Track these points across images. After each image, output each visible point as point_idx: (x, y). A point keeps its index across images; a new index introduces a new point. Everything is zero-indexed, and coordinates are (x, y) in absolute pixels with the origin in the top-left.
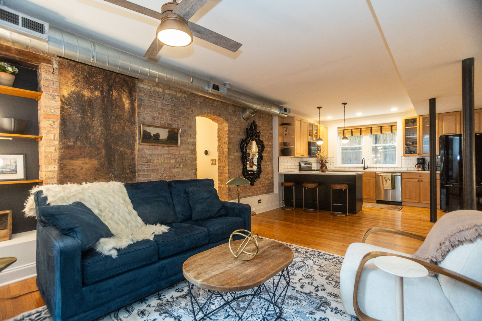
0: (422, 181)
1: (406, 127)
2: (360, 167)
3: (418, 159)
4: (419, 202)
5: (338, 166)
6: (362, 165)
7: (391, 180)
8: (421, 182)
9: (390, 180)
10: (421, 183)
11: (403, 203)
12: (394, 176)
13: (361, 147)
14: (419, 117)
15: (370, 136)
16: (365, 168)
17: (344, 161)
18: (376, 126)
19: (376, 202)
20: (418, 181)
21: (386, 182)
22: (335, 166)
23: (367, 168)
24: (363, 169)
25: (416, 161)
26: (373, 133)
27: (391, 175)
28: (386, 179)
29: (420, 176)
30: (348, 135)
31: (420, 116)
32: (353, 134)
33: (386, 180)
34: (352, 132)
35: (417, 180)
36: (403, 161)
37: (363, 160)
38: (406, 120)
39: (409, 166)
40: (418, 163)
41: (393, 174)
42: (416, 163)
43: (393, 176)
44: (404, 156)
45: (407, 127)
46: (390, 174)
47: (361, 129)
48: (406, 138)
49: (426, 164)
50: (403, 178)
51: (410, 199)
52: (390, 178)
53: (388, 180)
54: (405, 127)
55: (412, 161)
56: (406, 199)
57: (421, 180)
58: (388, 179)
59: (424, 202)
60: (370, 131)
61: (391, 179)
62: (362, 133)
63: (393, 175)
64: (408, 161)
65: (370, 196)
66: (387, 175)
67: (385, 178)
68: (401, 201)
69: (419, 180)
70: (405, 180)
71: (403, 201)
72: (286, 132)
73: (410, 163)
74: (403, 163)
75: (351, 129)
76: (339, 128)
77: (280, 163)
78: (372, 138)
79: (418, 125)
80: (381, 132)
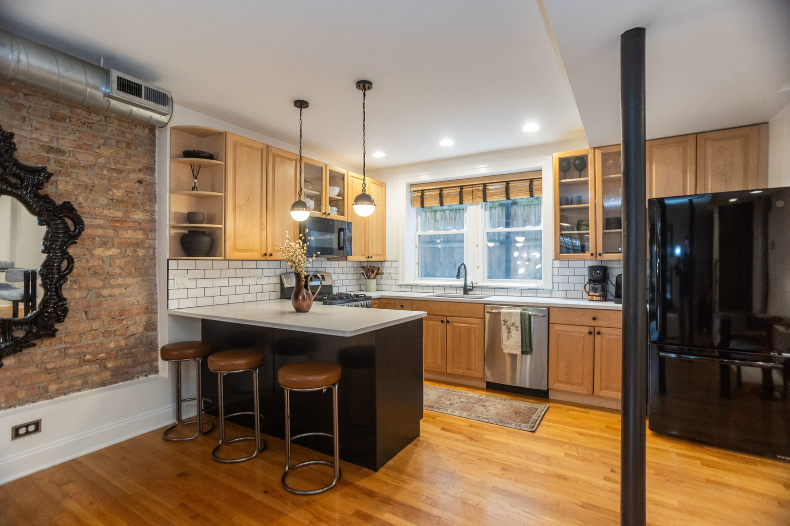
0: (599, 333)
1: (563, 181)
2: (456, 287)
3: (592, 269)
4: (591, 392)
5: (407, 282)
6: (461, 282)
7: (520, 329)
8: (596, 336)
9: (517, 327)
10: (598, 338)
11: (552, 395)
12: (530, 316)
13: (463, 235)
14: (593, 149)
15: (482, 208)
16: (466, 290)
17: (428, 271)
18: (494, 179)
19: (484, 386)
20: (590, 333)
21: (509, 332)
22: (400, 283)
23: (471, 290)
24: (463, 292)
25: (586, 272)
26: (489, 199)
27: (521, 313)
28: (508, 323)
29: (594, 319)
30: (432, 202)
31: (595, 148)
32: (445, 200)
33: (509, 329)
34: (441, 196)
35: (586, 330)
36: (556, 272)
37: (459, 269)
38: (561, 160)
39: (571, 287)
40: (590, 280)
41: (527, 312)
42: (587, 281)
43: (527, 317)
44: (556, 258)
45: (565, 179)
46: (518, 310)
47: (461, 187)
48: (562, 210)
49: (609, 283)
50: (551, 321)
51: (568, 383)
52: (518, 324)
53: (512, 328)
54: (560, 178)
55: (577, 272)
56: (559, 382)
57: (597, 330)
58: (513, 324)
59: (603, 393)
60: (481, 193)
61: (520, 326)
62: (465, 198)
63: (525, 314)
64: (567, 272)
65: (469, 369)
66: (511, 313)
67: (505, 322)
68: (546, 389)
69: (592, 329)
70: (557, 327)
71: (549, 387)
72: (196, 181)
73: (572, 279)
74: (556, 279)
75: (440, 188)
76: (412, 185)
77: (175, 280)
78: (487, 212)
79: (590, 175)
80: (506, 195)
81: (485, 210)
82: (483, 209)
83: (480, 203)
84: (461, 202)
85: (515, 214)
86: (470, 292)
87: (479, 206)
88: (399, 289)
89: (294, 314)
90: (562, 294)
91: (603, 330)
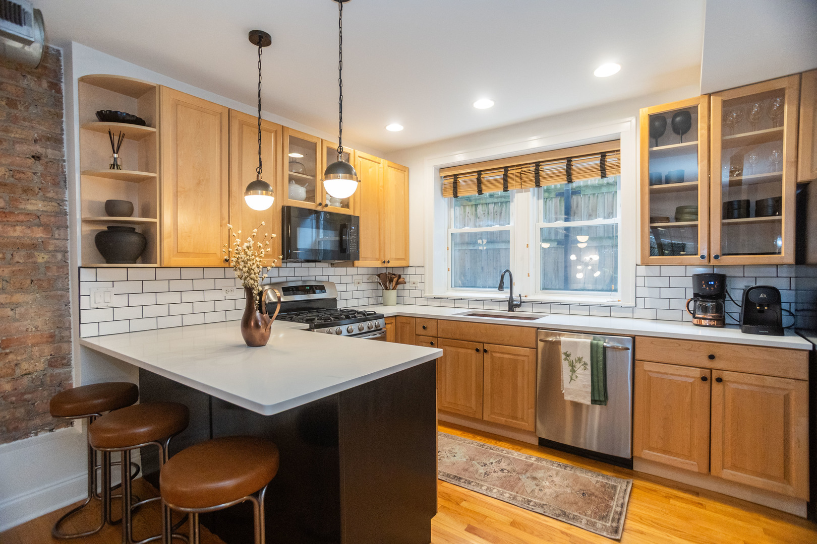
0: (719, 380)
1: (655, 149)
2: (499, 301)
3: (699, 278)
4: (705, 471)
5: (435, 294)
6: (504, 295)
7: (589, 367)
8: (714, 384)
9: (585, 364)
10: (717, 387)
11: (638, 467)
12: (605, 348)
13: (508, 232)
14: (706, 97)
15: (534, 195)
16: (512, 305)
17: (466, 279)
18: (551, 155)
19: (535, 442)
20: (704, 379)
21: (573, 371)
22: (427, 294)
23: (519, 306)
24: (507, 308)
25: (689, 283)
26: (544, 184)
27: (592, 344)
28: (572, 358)
29: (712, 357)
30: (468, 190)
31: (710, 95)
32: (484, 187)
33: (572, 366)
34: (479, 182)
35: (697, 373)
36: (640, 282)
37: (502, 277)
38: (653, 118)
39: (664, 304)
40: (696, 295)
41: (601, 343)
42: (690, 295)
43: (601, 350)
44: (645, 263)
45: (657, 146)
46: (587, 340)
47: (506, 169)
48: (652, 192)
50: (638, 357)
51: (665, 452)
52: (587, 359)
53: (578, 365)
54: (651, 146)
55: (674, 282)
56: (651, 449)
57: (715, 375)
58: (580, 360)
59: (728, 474)
60: (533, 175)
61: (589, 362)
62: (510, 183)
63: (597, 345)
64: (658, 282)
65: (515, 418)
66: (575, 344)
67: (567, 355)
68: (629, 456)
69: (707, 373)
70: (647, 366)
71: (635, 454)
72: (116, 155)
73: (666, 293)
74: (642, 292)
75: (478, 172)
76: (442, 169)
77: (92, 296)
78: (541, 202)
79: (701, 136)
80: (568, 176)
81: (538, 198)
82: (535, 198)
83: (531, 189)
84: (506, 189)
85: (577, 206)
86: (517, 309)
87: (530, 194)
88: (426, 303)
89: (244, 349)
90: (651, 314)
91: (726, 376)
